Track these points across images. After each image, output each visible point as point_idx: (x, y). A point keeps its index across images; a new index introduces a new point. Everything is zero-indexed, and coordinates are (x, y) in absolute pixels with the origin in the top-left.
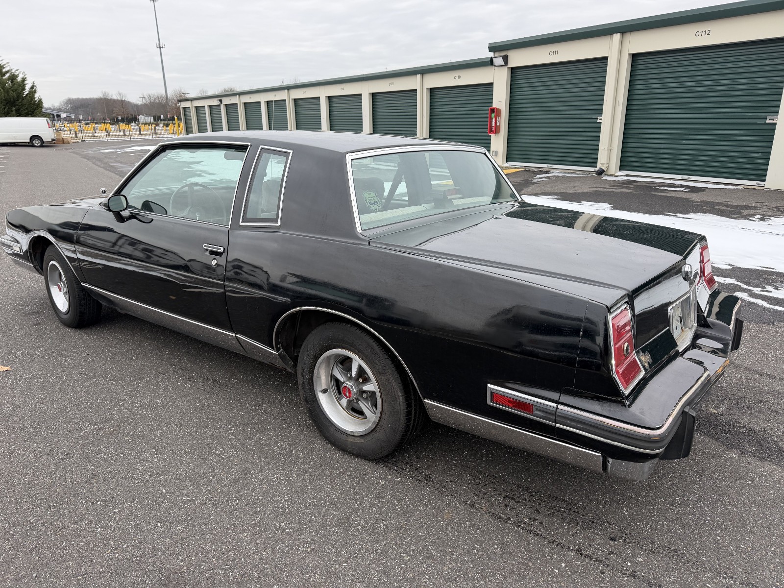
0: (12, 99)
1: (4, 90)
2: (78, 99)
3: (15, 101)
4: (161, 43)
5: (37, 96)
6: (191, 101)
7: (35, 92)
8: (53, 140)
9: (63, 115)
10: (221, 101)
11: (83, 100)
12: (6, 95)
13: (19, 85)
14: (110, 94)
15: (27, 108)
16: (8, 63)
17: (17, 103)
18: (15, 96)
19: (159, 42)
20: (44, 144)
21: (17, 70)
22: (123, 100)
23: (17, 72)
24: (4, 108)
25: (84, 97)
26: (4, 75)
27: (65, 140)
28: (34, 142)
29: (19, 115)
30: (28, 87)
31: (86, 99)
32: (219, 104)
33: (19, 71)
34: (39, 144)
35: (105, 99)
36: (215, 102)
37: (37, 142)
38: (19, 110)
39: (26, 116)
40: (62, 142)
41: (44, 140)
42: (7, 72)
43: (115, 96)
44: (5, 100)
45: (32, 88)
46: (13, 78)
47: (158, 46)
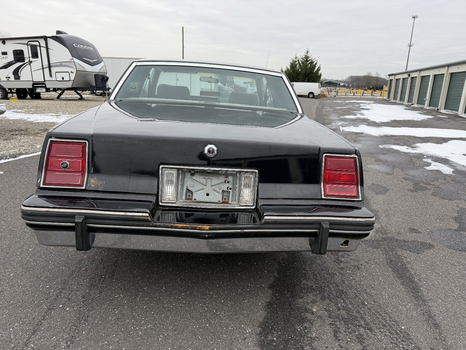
0: (307, 74)
1: (305, 69)
2: (356, 76)
3: (309, 74)
4: (411, 43)
5: (320, 72)
6: (395, 75)
7: (319, 70)
8: (319, 95)
9: (342, 84)
10: (409, 75)
11: (358, 77)
12: (306, 71)
13: (313, 67)
14: (372, 74)
15: (313, 78)
16: (311, 55)
17: (309, 75)
18: (309, 72)
19: (411, 42)
20: (315, 97)
21: (314, 59)
22: (378, 77)
23: (314, 60)
24: (303, 78)
25: (360, 75)
26: (308, 62)
27: (325, 95)
28: (310, 95)
29: (309, 81)
30: (317, 68)
31: (360, 76)
32: (407, 77)
33: (315, 59)
34: (312, 97)
35: (368, 76)
36: (406, 76)
37: (311, 96)
38: (309, 79)
39: (311, 82)
40: (323, 96)
41: (315, 95)
42: (310, 60)
43: (374, 75)
44: (304, 74)
45: (319, 68)
46: (312, 62)
47: (409, 45)
